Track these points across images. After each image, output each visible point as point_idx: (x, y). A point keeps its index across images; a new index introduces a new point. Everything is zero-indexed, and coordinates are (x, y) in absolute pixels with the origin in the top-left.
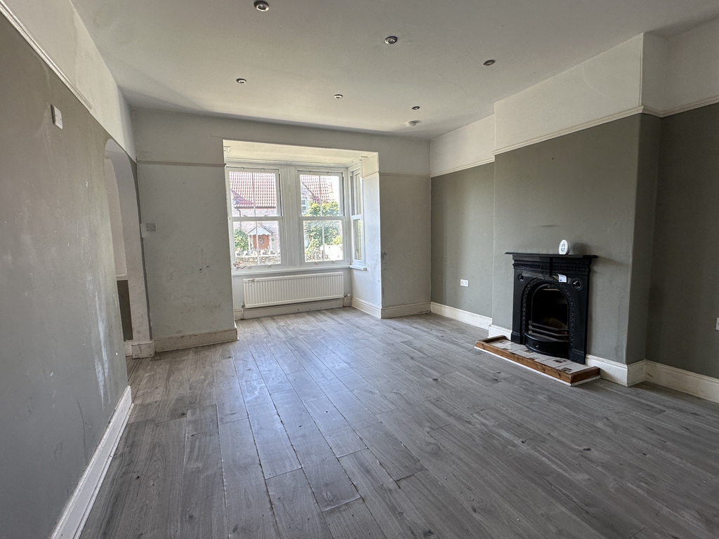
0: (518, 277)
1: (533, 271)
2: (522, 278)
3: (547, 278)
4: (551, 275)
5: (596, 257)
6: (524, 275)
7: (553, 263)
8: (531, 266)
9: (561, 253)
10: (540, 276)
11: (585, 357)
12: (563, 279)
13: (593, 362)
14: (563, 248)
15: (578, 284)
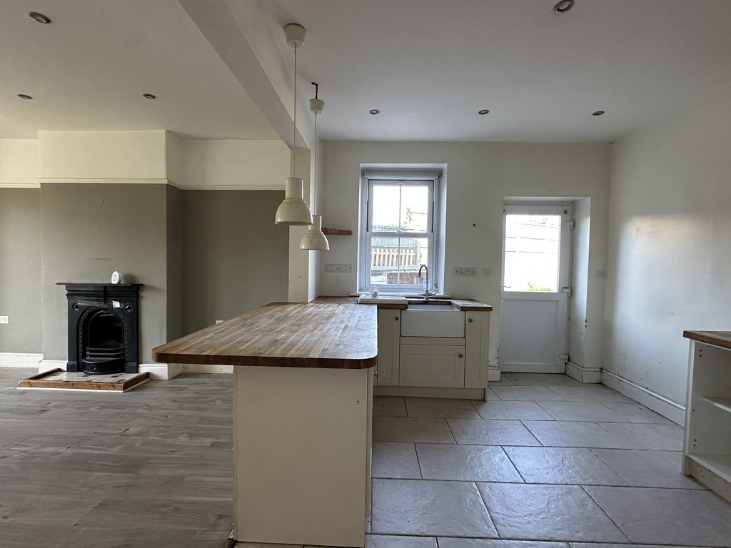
0: (72, 307)
1: (88, 300)
2: (77, 307)
3: (103, 305)
4: (105, 302)
5: (142, 285)
6: (79, 304)
7: (107, 292)
8: (86, 295)
9: (113, 283)
10: (96, 304)
11: (138, 367)
12: (116, 305)
13: (144, 369)
14: (115, 279)
15: (129, 308)
